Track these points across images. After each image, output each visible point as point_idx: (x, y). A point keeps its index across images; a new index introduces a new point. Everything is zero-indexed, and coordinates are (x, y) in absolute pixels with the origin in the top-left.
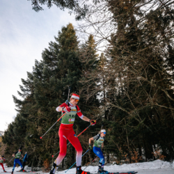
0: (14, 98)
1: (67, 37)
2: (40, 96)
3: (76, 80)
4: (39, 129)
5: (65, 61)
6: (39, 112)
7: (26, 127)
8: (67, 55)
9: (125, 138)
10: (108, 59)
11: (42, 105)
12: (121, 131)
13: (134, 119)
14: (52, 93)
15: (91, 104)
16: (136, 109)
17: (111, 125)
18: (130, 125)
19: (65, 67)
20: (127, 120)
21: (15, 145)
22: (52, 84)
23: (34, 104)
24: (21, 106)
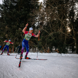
3: (27, 13)
14: (13, 18)
16: (52, 33)
17: (41, 38)
18: (49, 39)
19: (22, 5)
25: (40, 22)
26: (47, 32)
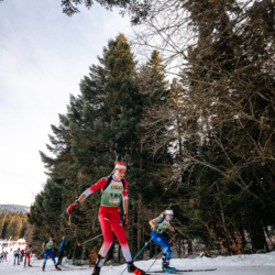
0: (42, 154)
1: (116, 55)
3: (134, 123)
5: (116, 93)
6: (80, 175)
7: (61, 199)
8: (119, 84)
9: (219, 214)
10: (184, 87)
11: (83, 164)
12: (211, 203)
13: (232, 183)
14: (98, 144)
15: (160, 161)
16: (235, 167)
17: (196, 193)
18: (227, 192)
19: (116, 103)
21: (47, 226)
22: (98, 131)
23: (71, 164)
24: (52, 167)
25: (183, 140)
26: (215, 168)
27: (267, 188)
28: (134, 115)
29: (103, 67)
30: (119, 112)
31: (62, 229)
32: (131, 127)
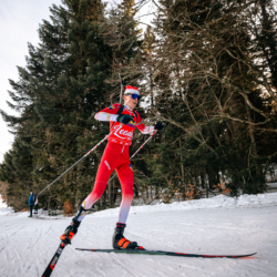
2: (44, 108)
4: (52, 159)
5: (81, 43)
6: (48, 133)
8: (85, 31)
9: (178, 166)
11: (49, 122)
12: (172, 158)
13: (193, 139)
14: (65, 101)
17: (159, 149)
19: (83, 55)
20: (183, 140)
21: (20, 183)
23: (37, 122)
26: (179, 125)
27: (223, 142)
28: (102, 69)
29: (66, 8)
30: (86, 65)
31: (35, 185)
32: (99, 83)
